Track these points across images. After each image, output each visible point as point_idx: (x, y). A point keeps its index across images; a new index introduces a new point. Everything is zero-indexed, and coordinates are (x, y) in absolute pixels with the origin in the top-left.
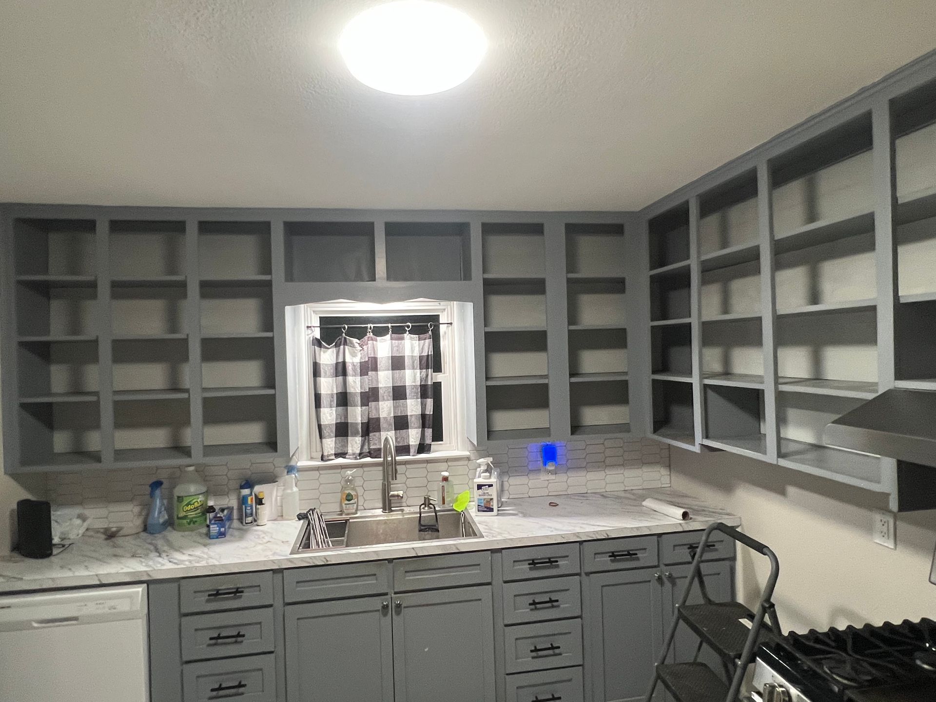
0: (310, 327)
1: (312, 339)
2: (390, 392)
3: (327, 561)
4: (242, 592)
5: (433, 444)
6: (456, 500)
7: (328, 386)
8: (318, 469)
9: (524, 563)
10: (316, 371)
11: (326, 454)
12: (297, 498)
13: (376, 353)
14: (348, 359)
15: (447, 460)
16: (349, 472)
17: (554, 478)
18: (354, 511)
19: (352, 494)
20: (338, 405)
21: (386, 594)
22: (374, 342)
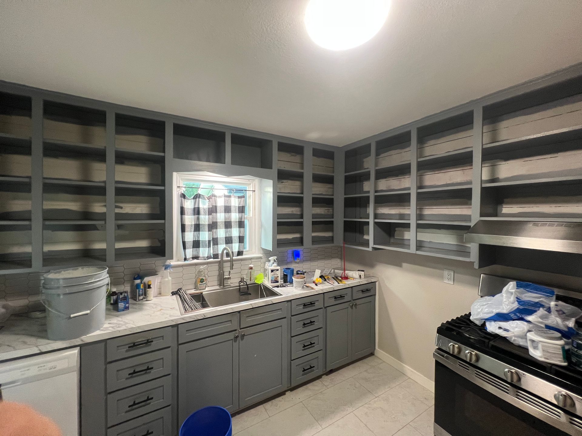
0: (180, 187)
1: (180, 194)
2: (223, 224)
3: (205, 316)
4: (152, 341)
5: (245, 251)
6: (256, 279)
7: (189, 220)
8: (182, 266)
9: (301, 305)
10: (182, 212)
11: (187, 257)
12: (171, 283)
13: (216, 203)
14: (201, 206)
15: (251, 259)
16: (202, 267)
17: (298, 265)
18: (204, 288)
19: (204, 279)
20: (195, 231)
21: (236, 330)
22: (215, 198)
